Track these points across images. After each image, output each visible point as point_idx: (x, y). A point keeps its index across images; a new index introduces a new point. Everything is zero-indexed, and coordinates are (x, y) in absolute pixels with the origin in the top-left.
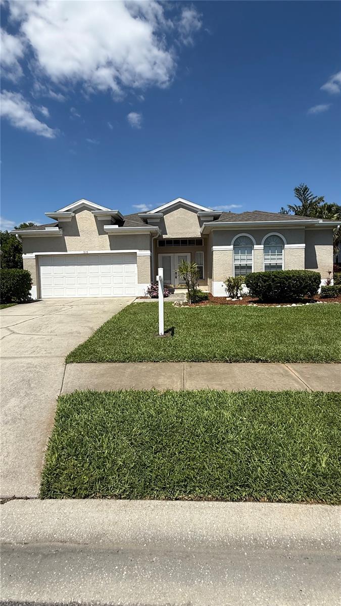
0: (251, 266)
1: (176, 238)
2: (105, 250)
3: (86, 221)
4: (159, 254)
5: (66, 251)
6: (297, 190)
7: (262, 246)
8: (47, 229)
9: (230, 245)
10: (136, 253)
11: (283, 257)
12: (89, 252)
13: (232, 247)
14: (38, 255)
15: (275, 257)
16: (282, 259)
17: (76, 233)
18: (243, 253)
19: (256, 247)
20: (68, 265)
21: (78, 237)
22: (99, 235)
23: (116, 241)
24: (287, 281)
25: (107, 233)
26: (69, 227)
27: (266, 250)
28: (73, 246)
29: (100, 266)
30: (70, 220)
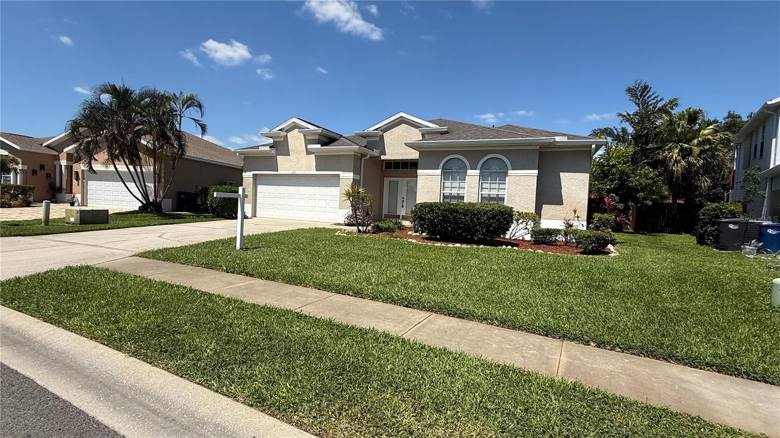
0: (464, 197)
1: (396, 160)
2: (311, 171)
3: (296, 140)
4: (385, 178)
5: (277, 171)
6: (629, 90)
7: (478, 171)
8: (261, 149)
9: (438, 169)
10: (339, 175)
11: (506, 186)
12: (297, 173)
13: (439, 172)
14: (256, 174)
15: (496, 186)
16: (505, 189)
17: (287, 153)
18: (454, 179)
19: (469, 172)
20: (280, 185)
21: (289, 157)
22: (307, 155)
23: (322, 162)
24: (452, 214)
25: (313, 153)
26: (280, 146)
27: (482, 177)
28: (285, 165)
29: (307, 188)
30: (282, 139)
